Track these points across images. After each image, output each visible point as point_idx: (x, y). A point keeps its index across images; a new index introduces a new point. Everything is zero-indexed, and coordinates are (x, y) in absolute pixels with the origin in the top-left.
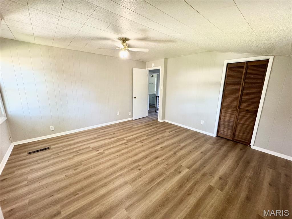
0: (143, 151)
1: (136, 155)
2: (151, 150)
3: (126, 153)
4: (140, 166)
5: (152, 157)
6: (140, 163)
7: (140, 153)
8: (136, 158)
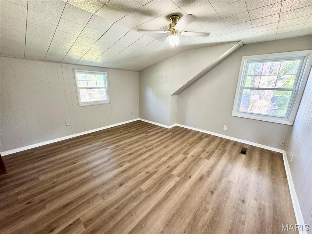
0: (144, 160)
1: (151, 155)
2: (136, 161)
3: (162, 156)
4: (146, 148)
5: (135, 155)
6: (145, 149)
7: (147, 157)
8: (150, 153)
